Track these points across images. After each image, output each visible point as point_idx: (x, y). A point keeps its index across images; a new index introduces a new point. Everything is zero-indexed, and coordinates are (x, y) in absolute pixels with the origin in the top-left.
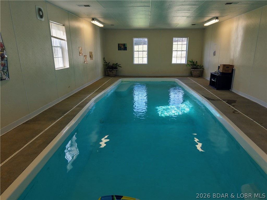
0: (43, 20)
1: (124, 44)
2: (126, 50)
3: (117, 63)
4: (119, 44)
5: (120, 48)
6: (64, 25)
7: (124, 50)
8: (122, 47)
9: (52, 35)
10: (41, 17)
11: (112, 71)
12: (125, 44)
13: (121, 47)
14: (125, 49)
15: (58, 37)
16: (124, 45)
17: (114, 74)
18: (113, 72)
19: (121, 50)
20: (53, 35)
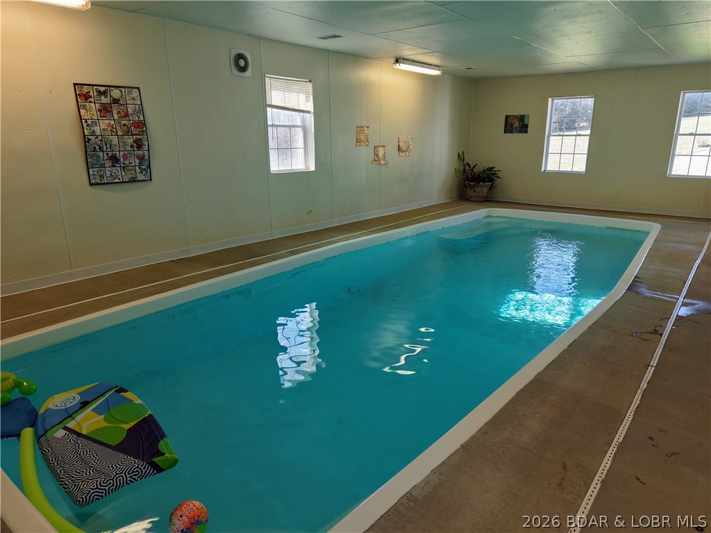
0: (247, 75)
1: (521, 116)
2: (526, 132)
3: (493, 168)
4: (507, 117)
5: (509, 128)
6: (310, 81)
7: (520, 132)
8: (516, 124)
9: (268, 102)
10: (243, 69)
11: (474, 186)
12: (524, 116)
13: (512, 125)
14: (523, 130)
15: (288, 106)
16: (522, 118)
17: (479, 195)
18: (478, 189)
19: (511, 132)
20: (273, 104)
